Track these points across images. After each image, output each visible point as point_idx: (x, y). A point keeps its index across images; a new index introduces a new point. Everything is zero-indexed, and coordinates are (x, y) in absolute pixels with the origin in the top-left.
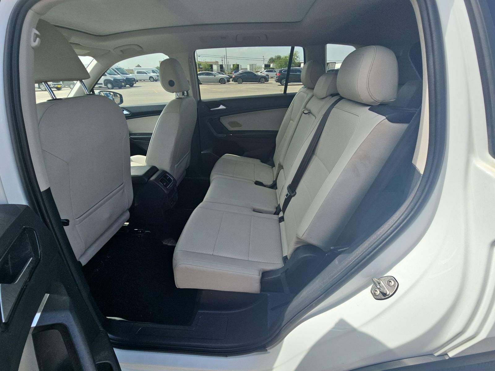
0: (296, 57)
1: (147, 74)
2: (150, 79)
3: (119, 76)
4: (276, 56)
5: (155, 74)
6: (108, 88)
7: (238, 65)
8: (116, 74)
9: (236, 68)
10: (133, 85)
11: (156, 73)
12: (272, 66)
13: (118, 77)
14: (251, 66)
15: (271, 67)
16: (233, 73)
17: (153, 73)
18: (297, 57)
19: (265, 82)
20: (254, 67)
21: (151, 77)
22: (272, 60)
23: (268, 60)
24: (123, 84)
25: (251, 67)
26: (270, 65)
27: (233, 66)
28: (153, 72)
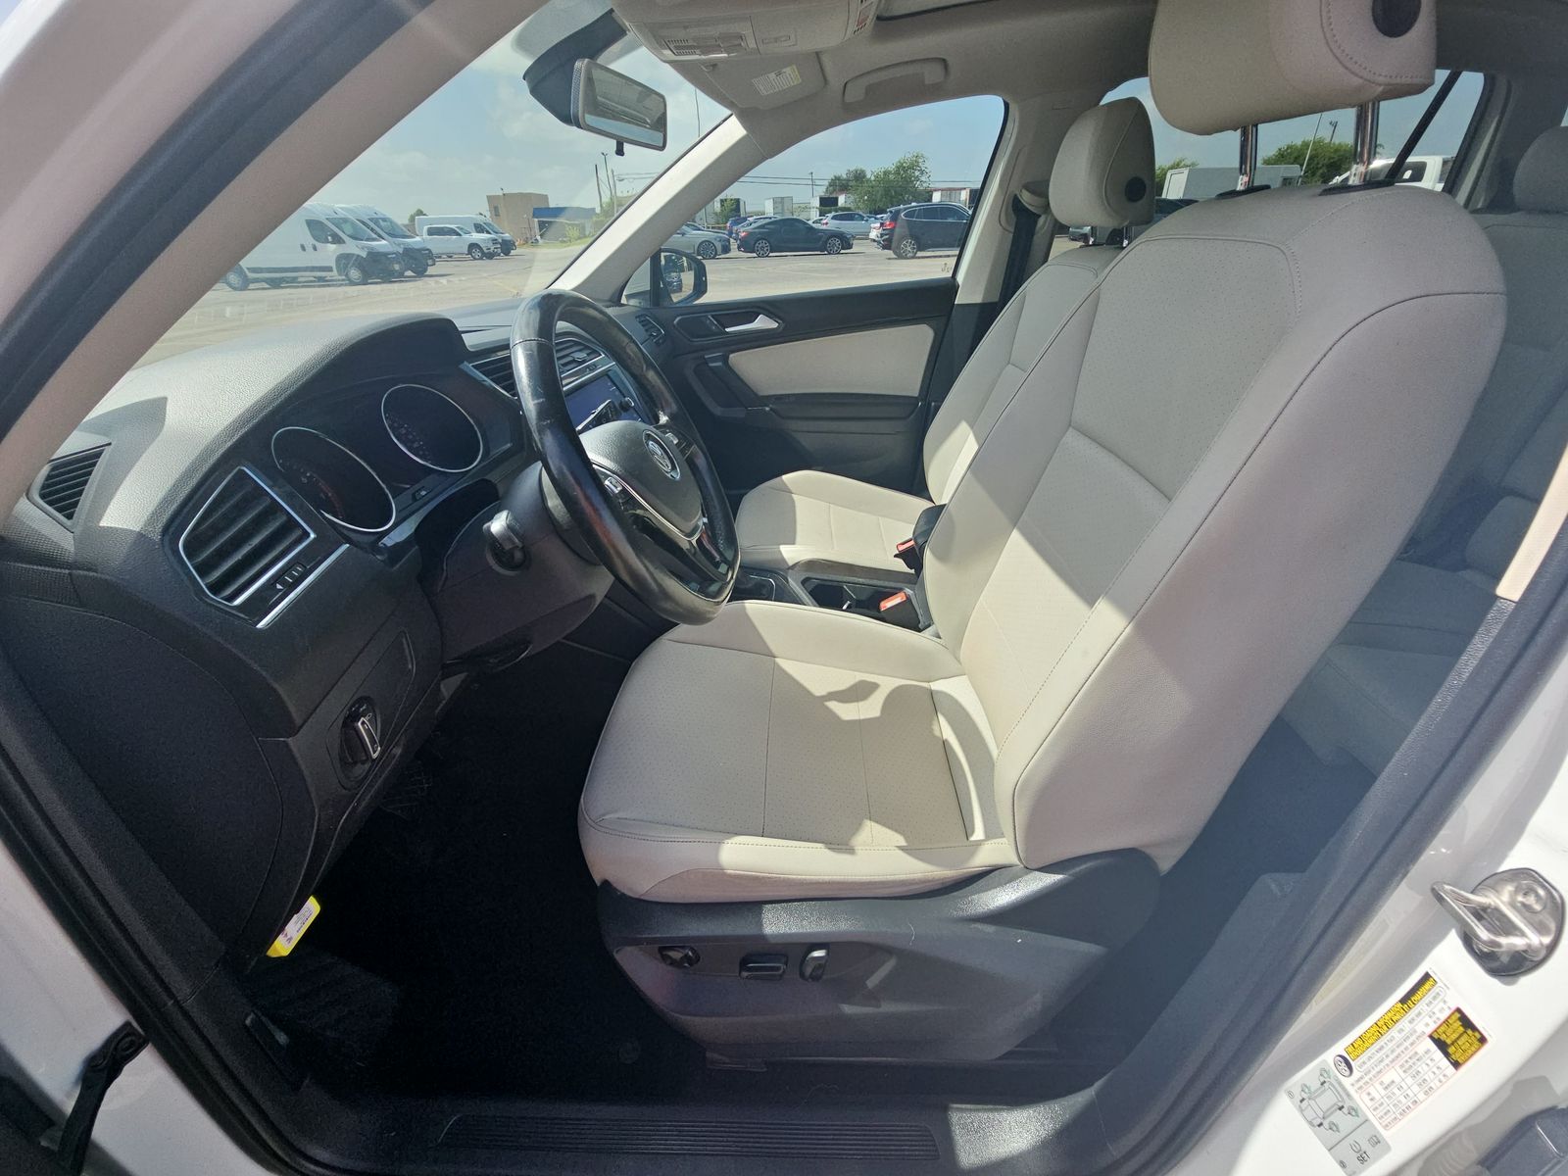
0: (917, 173)
1: (460, 235)
2: (470, 253)
3: (384, 242)
4: (849, 172)
5: (485, 236)
6: (349, 280)
7: (738, 201)
8: (375, 236)
9: (732, 210)
10: (426, 270)
11: (488, 233)
12: (842, 200)
13: (382, 245)
14: (779, 202)
15: (840, 204)
16: (728, 225)
17: (478, 232)
18: (922, 173)
19: (842, 251)
20: (787, 205)
21: (473, 246)
22: (839, 185)
23: (826, 183)
24: (397, 267)
25: (780, 206)
26: (837, 199)
27: (722, 206)
28: (479, 228)
